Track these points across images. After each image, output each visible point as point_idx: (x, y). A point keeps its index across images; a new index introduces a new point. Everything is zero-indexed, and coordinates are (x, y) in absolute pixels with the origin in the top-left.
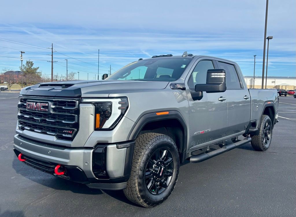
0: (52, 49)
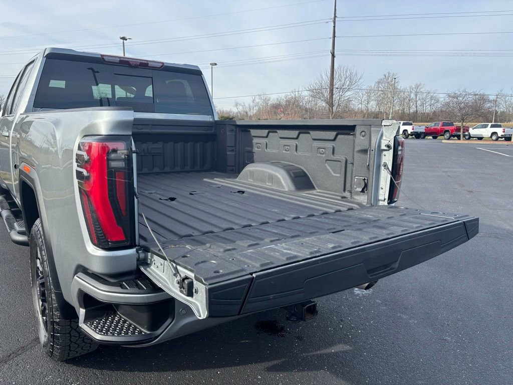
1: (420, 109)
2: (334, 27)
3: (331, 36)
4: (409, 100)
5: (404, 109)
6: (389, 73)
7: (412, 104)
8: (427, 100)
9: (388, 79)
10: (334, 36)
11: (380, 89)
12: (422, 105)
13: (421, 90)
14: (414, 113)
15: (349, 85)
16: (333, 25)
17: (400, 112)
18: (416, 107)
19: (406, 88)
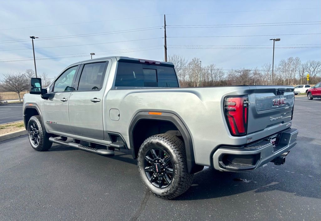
1: (214, 79)
2: (165, 31)
3: (164, 37)
4: (208, 74)
5: (205, 80)
6: (195, 58)
7: (209, 76)
8: (218, 74)
9: (195, 62)
10: (166, 37)
11: (191, 68)
12: (215, 76)
13: (214, 68)
14: (210, 81)
15: (180, 67)
16: (164, 30)
17: (203, 81)
18: (212, 78)
19: (206, 67)
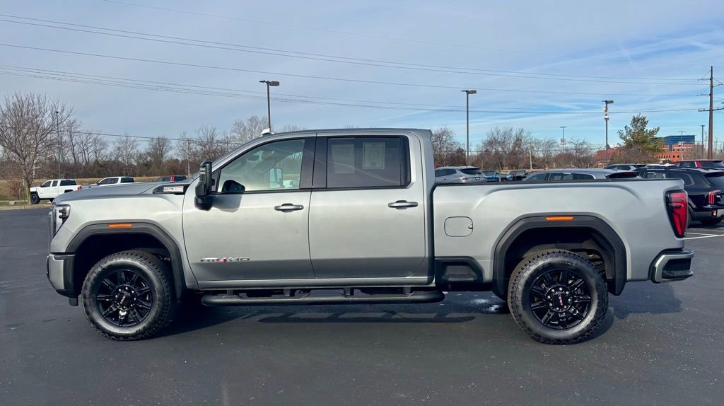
0: (711, 79)
